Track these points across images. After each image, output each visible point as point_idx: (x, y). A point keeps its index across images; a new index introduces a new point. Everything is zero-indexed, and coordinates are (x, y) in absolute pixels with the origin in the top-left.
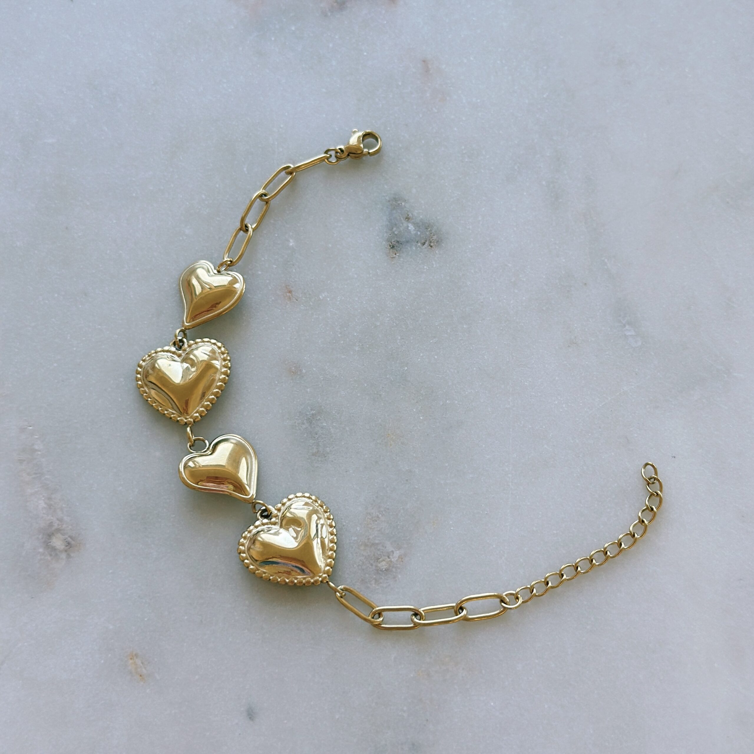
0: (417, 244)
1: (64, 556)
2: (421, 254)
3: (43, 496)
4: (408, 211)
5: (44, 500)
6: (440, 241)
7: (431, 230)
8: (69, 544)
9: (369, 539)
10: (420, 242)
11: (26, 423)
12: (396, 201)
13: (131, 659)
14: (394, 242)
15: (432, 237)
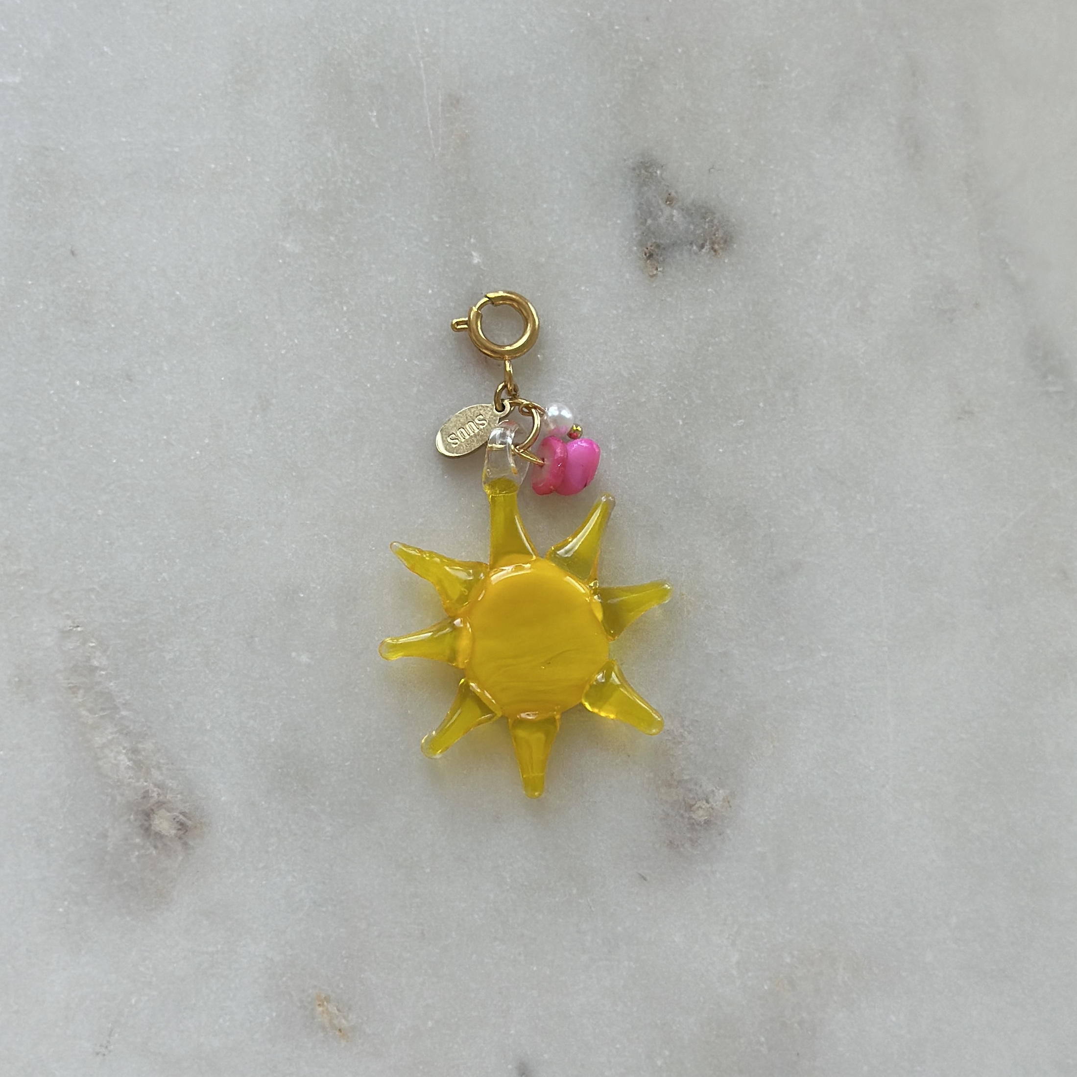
0: (688, 246)
1: (178, 846)
2: (700, 266)
3: (124, 748)
4: (668, 186)
5: (126, 754)
6: (728, 239)
7: (712, 221)
8: (182, 827)
9: (672, 775)
10: (695, 244)
11: (69, 622)
12: (646, 168)
13: (319, 1005)
14: (651, 246)
15: (715, 234)
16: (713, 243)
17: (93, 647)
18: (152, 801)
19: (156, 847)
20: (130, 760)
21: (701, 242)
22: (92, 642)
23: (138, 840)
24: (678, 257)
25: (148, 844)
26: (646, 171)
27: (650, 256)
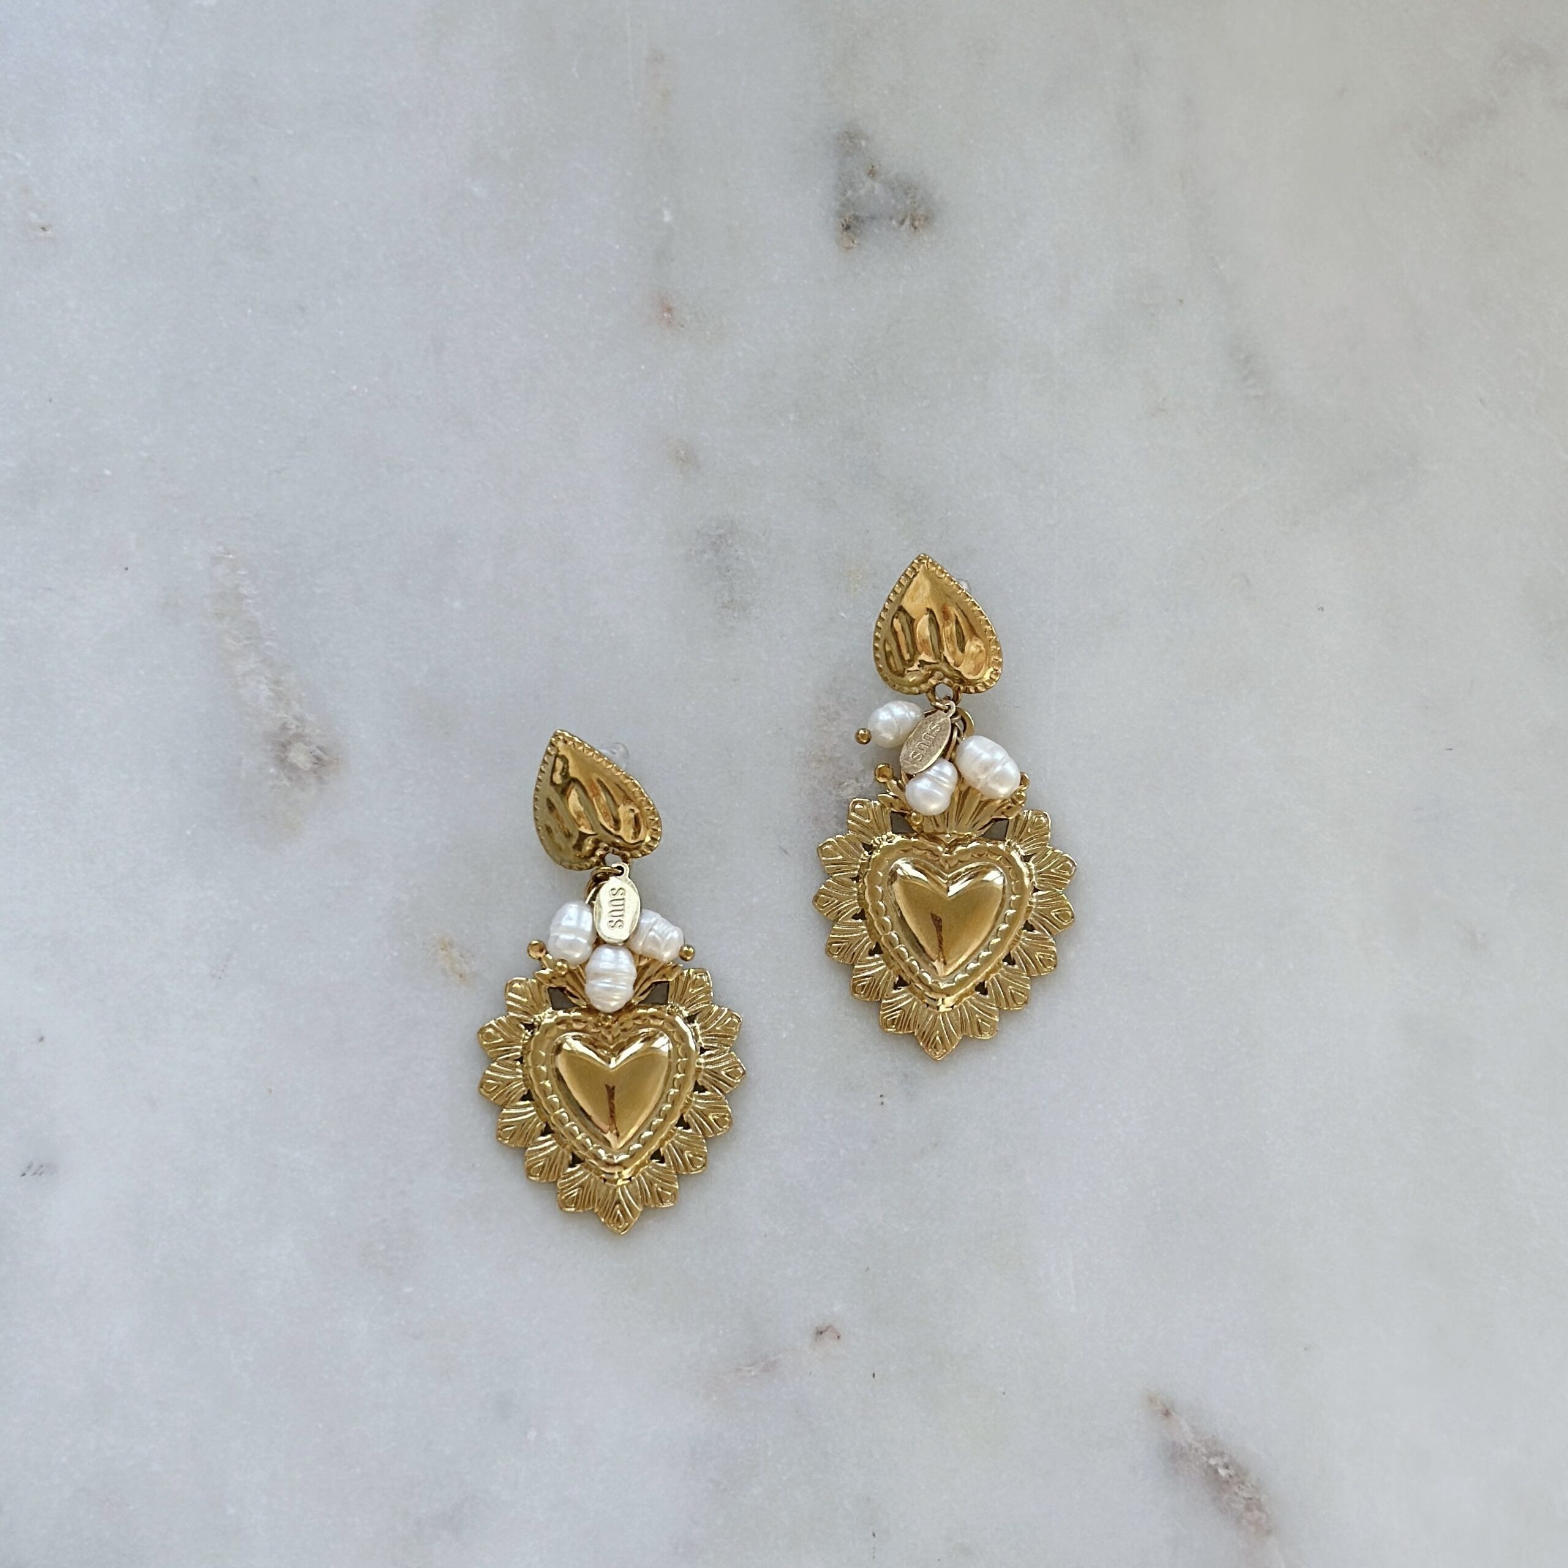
0: (890, 222)
1: (312, 780)
2: (897, 241)
3: (266, 678)
4: (872, 159)
5: (267, 684)
6: (929, 217)
7: (914, 197)
8: (318, 760)
9: (823, 751)
10: (896, 219)
11: (221, 548)
12: (851, 138)
13: (442, 949)
14: (850, 218)
15: (915, 210)
16: (914, 220)
17: (244, 576)
18: (291, 733)
19: (290, 779)
20: (271, 690)
21: (900, 218)
22: (243, 571)
23: (272, 770)
24: (877, 231)
25: (282, 774)
26: (851, 142)
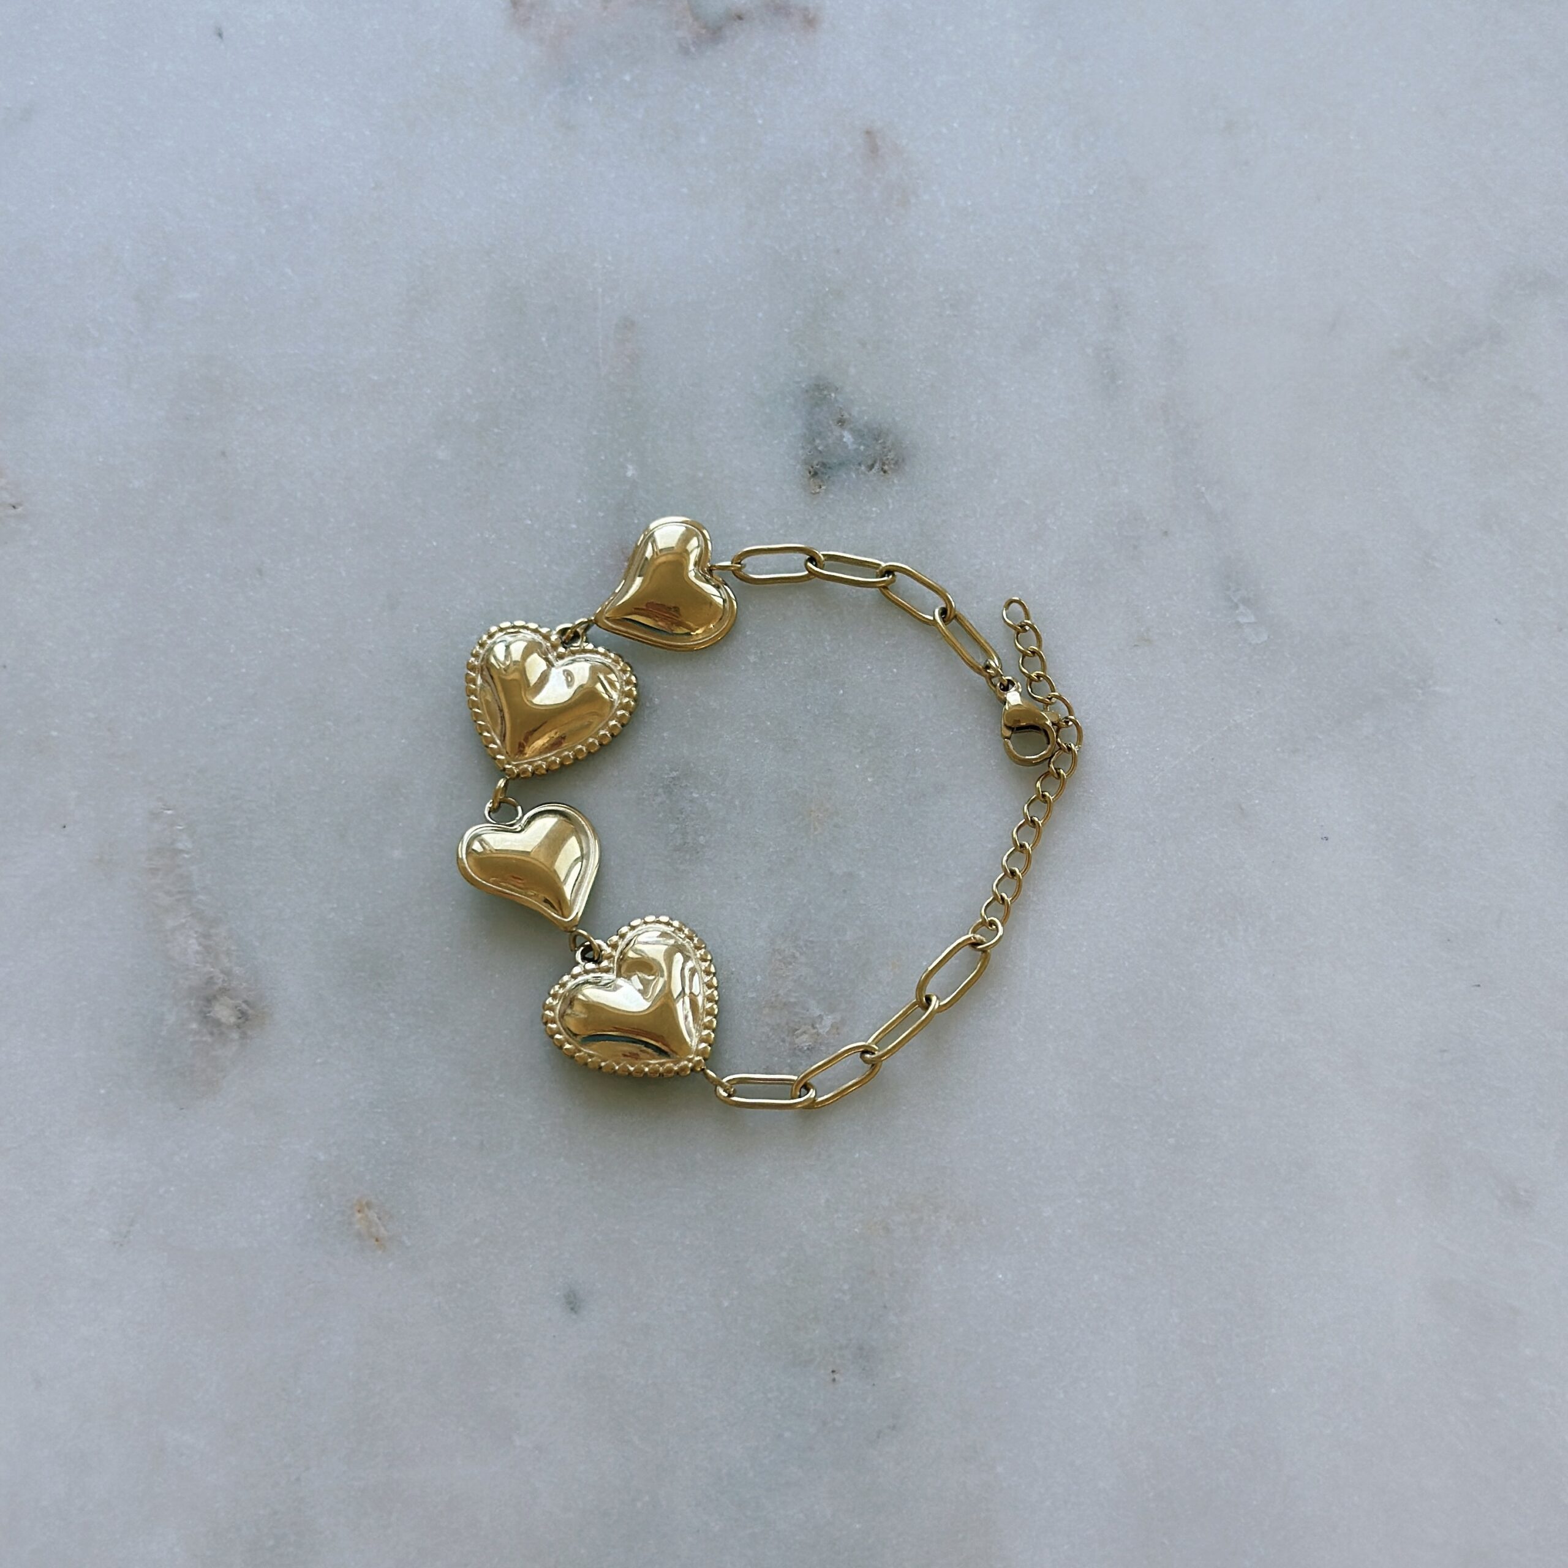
0: (859, 467)
1: (235, 1035)
2: (867, 485)
3: (196, 932)
4: (841, 408)
5: (197, 938)
6: (900, 460)
7: (884, 442)
8: (243, 1015)
9: (777, 996)
11: (160, 804)
12: (820, 390)
13: (359, 1211)
14: (817, 465)
15: (886, 455)
16: (884, 464)
17: (180, 830)
18: (216, 987)
20: (200, 944)
21: (870, 463)
22: (180, 826)
23: (194, 1026)
24: (844, 476)
25: (204, 1030)
26: (820, 394)
27: (815, 474)
